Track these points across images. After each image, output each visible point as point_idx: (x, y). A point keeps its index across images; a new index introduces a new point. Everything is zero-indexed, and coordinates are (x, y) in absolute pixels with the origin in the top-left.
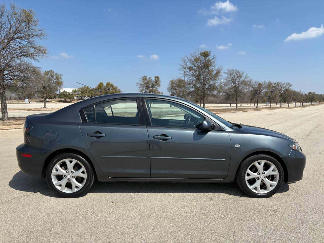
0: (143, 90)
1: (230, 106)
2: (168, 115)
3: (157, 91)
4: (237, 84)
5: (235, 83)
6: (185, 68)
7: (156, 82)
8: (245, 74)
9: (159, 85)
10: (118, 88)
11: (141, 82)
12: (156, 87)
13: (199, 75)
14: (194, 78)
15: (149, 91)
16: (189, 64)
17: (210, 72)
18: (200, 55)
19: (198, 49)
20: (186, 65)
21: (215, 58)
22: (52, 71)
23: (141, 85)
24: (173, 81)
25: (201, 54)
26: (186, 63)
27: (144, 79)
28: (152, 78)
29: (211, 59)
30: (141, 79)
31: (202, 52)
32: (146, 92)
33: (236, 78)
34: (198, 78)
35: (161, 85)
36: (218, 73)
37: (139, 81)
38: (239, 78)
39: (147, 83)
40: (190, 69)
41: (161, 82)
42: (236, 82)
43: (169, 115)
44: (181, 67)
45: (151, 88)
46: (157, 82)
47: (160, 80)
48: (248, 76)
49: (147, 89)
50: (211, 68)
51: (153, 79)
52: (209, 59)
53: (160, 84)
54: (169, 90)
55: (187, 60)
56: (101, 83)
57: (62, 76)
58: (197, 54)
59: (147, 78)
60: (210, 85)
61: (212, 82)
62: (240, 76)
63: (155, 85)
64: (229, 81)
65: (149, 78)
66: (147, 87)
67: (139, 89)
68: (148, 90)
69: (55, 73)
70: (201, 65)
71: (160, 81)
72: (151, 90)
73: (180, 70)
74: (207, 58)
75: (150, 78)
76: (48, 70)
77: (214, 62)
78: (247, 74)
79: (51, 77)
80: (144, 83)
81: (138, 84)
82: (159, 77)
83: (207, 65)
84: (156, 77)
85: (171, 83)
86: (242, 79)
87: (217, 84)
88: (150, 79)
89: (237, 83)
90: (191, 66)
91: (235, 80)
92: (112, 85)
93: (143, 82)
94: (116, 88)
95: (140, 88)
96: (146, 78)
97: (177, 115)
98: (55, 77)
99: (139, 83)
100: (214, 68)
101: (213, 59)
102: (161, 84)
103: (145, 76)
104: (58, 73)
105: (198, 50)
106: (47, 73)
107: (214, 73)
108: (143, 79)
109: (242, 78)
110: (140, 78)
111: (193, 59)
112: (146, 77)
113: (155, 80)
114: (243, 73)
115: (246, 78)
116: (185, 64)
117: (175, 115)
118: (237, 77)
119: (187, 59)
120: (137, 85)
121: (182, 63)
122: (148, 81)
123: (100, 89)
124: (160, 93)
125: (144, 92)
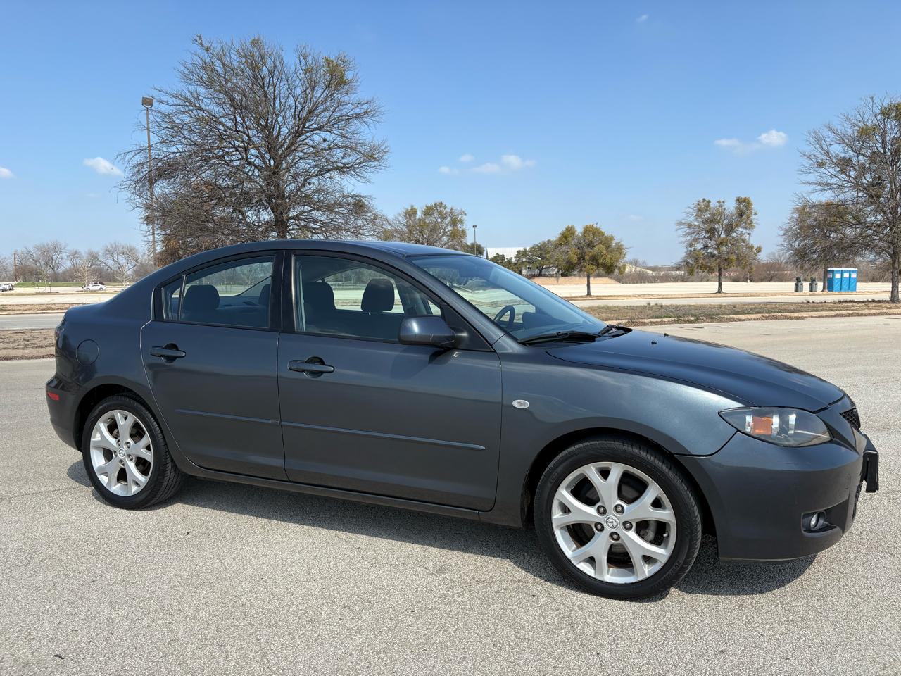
0: (696, 240)
2: (732, 316)
3: (744, 241)
6: (821, 165)
7: (741, 215)
9: (750, 225)
10: (617, 239)
11: (691, 219)
12: (740, 229)
13: (878, 183)
14: (860, 195)
15: (717, 244)
16: (837, 150)
18: (879, 117)
19: (872, 98)
20: (827, 153)
22: (441, 203)
23: (690, 226)
24: (804, 208)
25: (884, 114)
26: (825, 147)
27: (703, 207)
28: (726, 205)
30: (692, 210)
31: (885, 105)
32: (706, 247)
35: (758, 224)
37: (684, 215)
39: (711, 221)
40: (844, 164)
41: (756, 214)
44: (806, 162)
45: (723, 235)
46: (745, 216)
47: (755, 207)
49: (708, 237)
51: (731, 207)
53: (752, 222)
54: (791, 236)
55: (832, 136)
56: (568, 227)
57: (465, 215)
58: (869, 114)
59: (712, 205)
63: (737, 226)
65: (718, 204)
66: (712, 232)
67: (684, 239)
68: (713, 242)
69: (448, 209)
70: (883, 148)
71: (753, 211)
72: (723, 239)
73: (803, 172)
75: (721, 203)
76: (431, 203)
79: (439, 220)
80: (703, 222)
81: (680, 224)
82: (750, 199)
84: (739, 201)
85: (796, 215)
88: (721, 206)
90: (843, 155)
92: (597, 233)
93: (697, 217)
94: (612, 238)
95: (689, 238)
96: (707, 206)
97: (767, 315)
98: (449, 219)
99: (683, 221)
102: (757, 220)
103: (704, 200)
104: (457, 208)
105: (870, 100)
106: (428, 212)
108: (699, 210)
110: (689, 207)
111: (851, 131)
112: (709, 202)
113: (738, 209)
116: (823, 149)
117: (759, 316)
119: (829, 133)
120: (678, 227)
121: (809, 149)
122: (713, 214)
123: (566, 244)
124: (752, 247)
125: (699, 246)
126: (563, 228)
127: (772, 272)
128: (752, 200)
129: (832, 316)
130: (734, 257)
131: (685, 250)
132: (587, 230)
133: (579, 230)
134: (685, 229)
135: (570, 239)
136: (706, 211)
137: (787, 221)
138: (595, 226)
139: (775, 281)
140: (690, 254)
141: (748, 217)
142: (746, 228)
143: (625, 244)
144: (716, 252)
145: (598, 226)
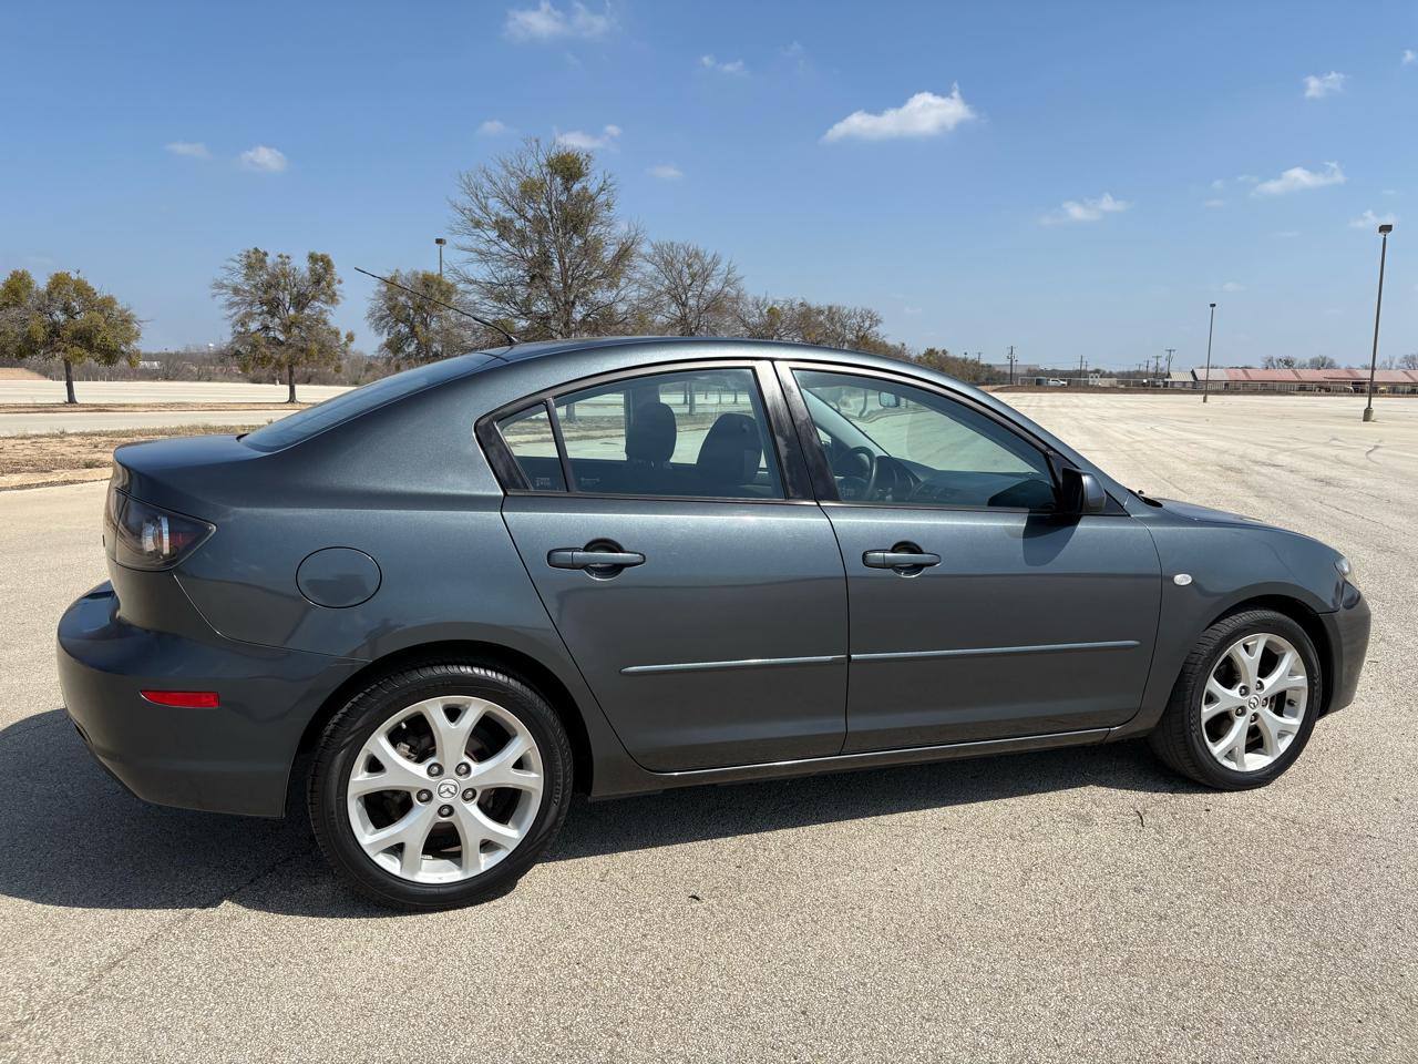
0: (250, 315)
3: (325, 323)
4: (692, 309)
5: (684, 305)
6: (478, 224)
7: (318, 282)
8: (723, 267)
9: (332, 299)
11: (239, 279)
12: (317, 304)
14: (521, 273)
15: (284, 325)
16: (497, 207)
17: (591, 250)
18: (545, 170)
19: (537, 141)
20: (484, 208)
21: (612, 188)
23: (236, 291)
24: (394, 278)
25: (551, 166)
26: (483, 200)
27: (255, 262)
28: (294, 263)
29: (593, 189)
30: (237, 266)
31: (552, 155)
32: (266, 328)
33: (689, 281)
34: (538, 272)
35: (343, 298)
36: (624, 254)
37: (225, 272)
38: (699, 281)
39: (270, 286)
40: (503, 228)
41: (340, 282)
42: (687, 298)
44: (459, 217)
45: (292, 312)
46: (324, 284)
47: (338, 271)
49: (268, 313)
50: (594, 231)
51: (301, 266)
52: (585, 189)
53: (334, 294)
54: (379, 322)
55: (489, 185)
56: (17, 272)
58: (532, 164)
59: (269, 260)
60: (596, 307)
61: (602, 296)
62: (705, 276)
63: (314, 298)
65: (280, 260)
66: (273, 307)
67: (229, 312)
68: (277, 321)
70: (550, 212)
71: (337, 278)
72: (294, 317)
74: (577, 187)
77: (609, 206)
80: (256, 286)
81: (220, 286)
82: (331, 257)
83: (576, 218)
84: (313, 258)
85: (384, 289)
86: (714, 285)
87: (621, 308)
88: (283, 263)
89: (691, 302)
90: (504, 215)
91: (684, 289)
92: (79, 288)
93: (248, 277)
95: (235, 310)
96: (263, 261)
99: (225, 282)
100: (613, 229)
101: (602, 189)
102: (342, 291)
103: (256, 249)
105: (534, 144)
107: (609, 253)
108: (250, 266)
109: (713, 283)
110: (235, 261)
111: (514, 185)
112: (266, 254)
113: (312, 271)
114: (715, 260)
115: (727, 282)
116: (480, 202)
118: (693, 276)
119: (484, 180)
120: (215, 291)
121: (465, 200)
122: (274, 276)
123: (16, 304)
124: (337, 333)
125: (254, 326)
128: (334, 262)
130: (315, 347)
131: (230, 330)
132: (59, 282)
133: (41, 283)
134: (229, 295)
135: (23, 294)
136: (261, 268)
137: (372, 296)
138: (74, 276)
140: (241, 337)
141: (329, 285)
142: (326, 302)
143: (138, 312)
144: (282, 337)
145: (81, 276)
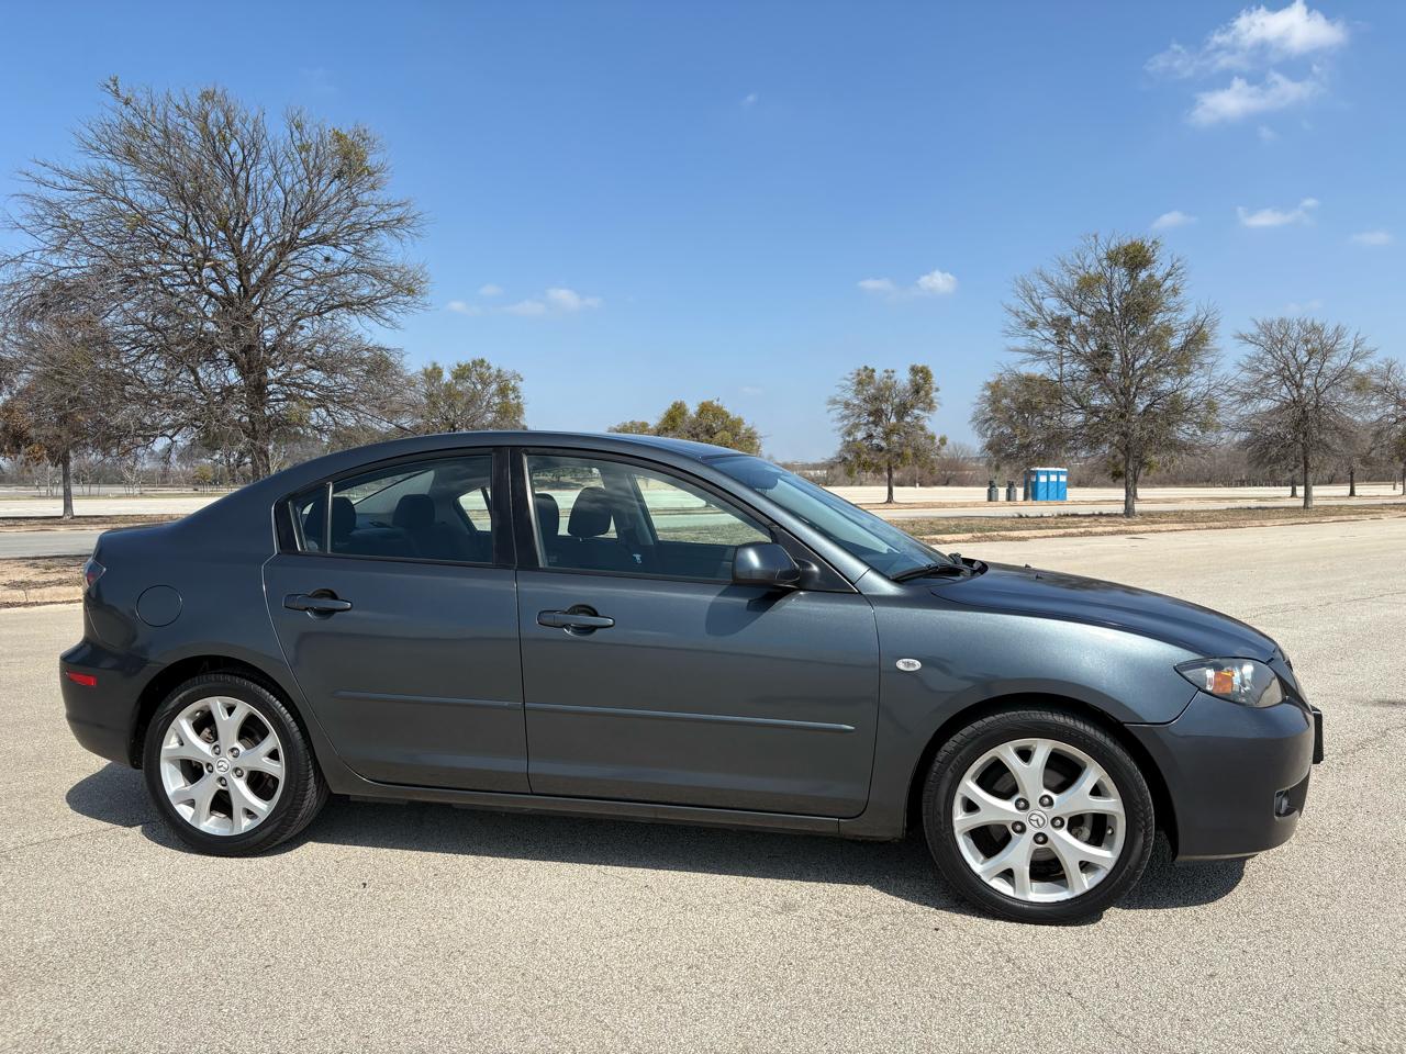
0: (856, 426)
1: (1290, 493)
2: (933, 537)
3: (922, 428)
4: (1308, 389)
5: (1299, 386)
6: (1032, 325)
7: (917, 392)
8: (1348, 340)
9: (930, 406)
10: (747, 424)
11: (849, 395)
12: (916, 412)
13: (1104, 353)
14: (1082, 368)
15: (885, 433)
16: (1052, 305)
17: (1158, 339)
18: (1105, 263)
19: (1095, 236)
20: (1040, 309)
21: (1181, 271)
22: (483, 361)
23: (847, 405)
24: (997, 383)
25: (1110, 259)
26: (1037, 301)
27: (865, 378)
28: (897, 376)
29: (1158, 275)
30: (849, 383)
31: (1112, 247)
32: (870, 436)
33: (1306, 359)
34: (1098, 363)
36: (1197, 340)
37: (838, 390)
38: (1317, 358)
39: (875, 398)
40: (1061, 325)
41: (937, 390)
42: (1302, 378)
43: (938, 537)
44: (1013, 321)
45: (893, 420)
46: (922, 393)
47: (936, 380)
48: (1367, 345)
49: (873, 422)
50: (1159, 319)
51: (903, 378)
52: (1151, 276)
53: (932, 401)
54: (982, 422)
55: (1045, 285)
56: (676, 403)
57: (522, 380)
58: (1090, 259)
59: (877, 375)
60: (1159, 395)
61: (1167, 385)
62: (1325, 352)
63: (912, 406)
64: (1268, 376)
65: (886, 375)
66: (877, 414)
67: (840, 424)
68: (880, 429)
69: (493, 371)
70: (1111, 305)
71: (934, 386)
72: (894, 425)
73: (1010, 335)
74: (1143, 275)
75: (890, 373)
76: (466, 360)
77: (1175, 291)
78: (1359, 337)
79: (479, 387)
80: (864, 400)
81: (834, 402)
82: (930, 368)
83: (1140, 307)
84: (914, 370)
85: (988, 393)
86: (1335, 362)
87: (1190, 393)
88: (889, 377)
89: (1307, 382)
90: (1059, 313)
91: (1299, 369)
92: (718, 413)
93: (857, 393)
94: (739, 422)
95: (846, 422)
96: (871, 377)
97: (979, 535)
98: (494, 387)
99: (838, 399)
100: (1178, 316)
101: (1169, 274)
102: (939, 398)
103: (866, 368)
104: (508, 368)
105: (1093, 239)
106: (462, 374)
107: (1175, 342)
108: (860, 383)
109: (1335, 360)
110: (847, 379)
111: (1069, 282)
112: (873, 371)
113: (913, 381)
114: (1339, 333)
115: (1354, 356)
116: (1034, 304)
117: (969, 536)
118: (1310, 354)
119: (1041, 281)
120: (830, 407)
121: (1018, 303)
122: (879, 389)
123: (673, 429)
124: (933, 438)
125: (860, 435)
126: (668, 406)
127: (949, 472)
128: (933, 371)
129: (1060, 536)
130: (909, 451)
131: (841, 440)
132: (705, 409)
133: (692, 409)
134: (840, 410)
135: (679, 420)
136: (869, 384)
137: (976, 400)
138: (715, 403)
139: (953, 485)
140: (848, 446)
141: (927, 394)
142: (924, 410)
143: (760, 431)
144: (883, 444)
145: (720, 404)
